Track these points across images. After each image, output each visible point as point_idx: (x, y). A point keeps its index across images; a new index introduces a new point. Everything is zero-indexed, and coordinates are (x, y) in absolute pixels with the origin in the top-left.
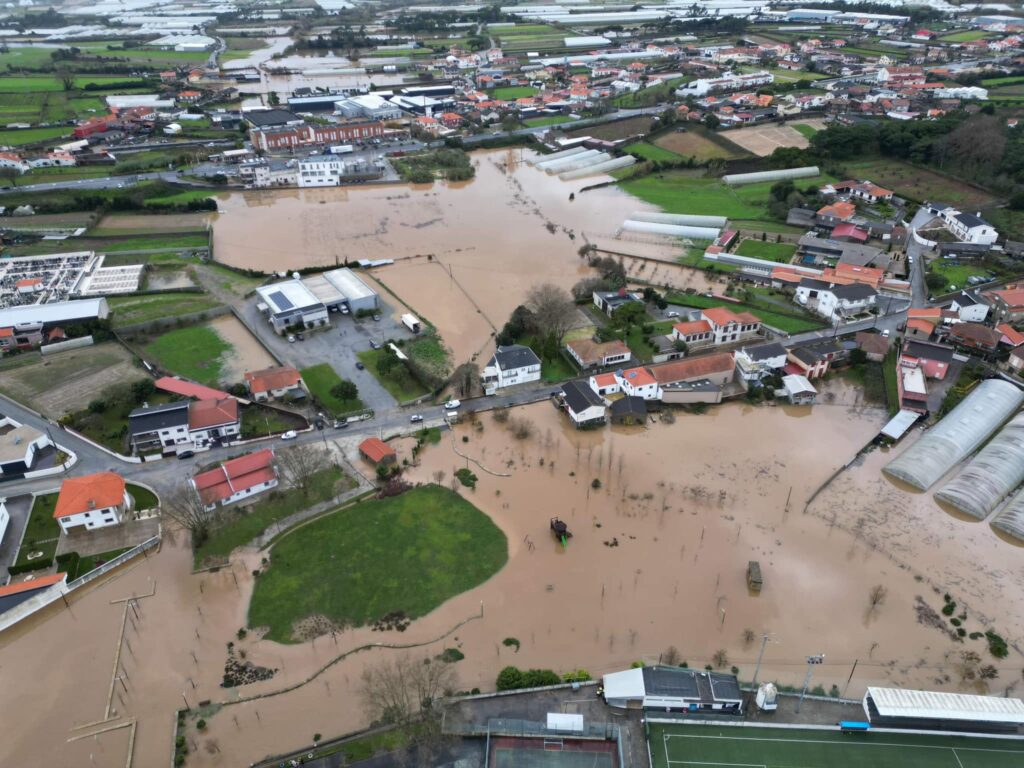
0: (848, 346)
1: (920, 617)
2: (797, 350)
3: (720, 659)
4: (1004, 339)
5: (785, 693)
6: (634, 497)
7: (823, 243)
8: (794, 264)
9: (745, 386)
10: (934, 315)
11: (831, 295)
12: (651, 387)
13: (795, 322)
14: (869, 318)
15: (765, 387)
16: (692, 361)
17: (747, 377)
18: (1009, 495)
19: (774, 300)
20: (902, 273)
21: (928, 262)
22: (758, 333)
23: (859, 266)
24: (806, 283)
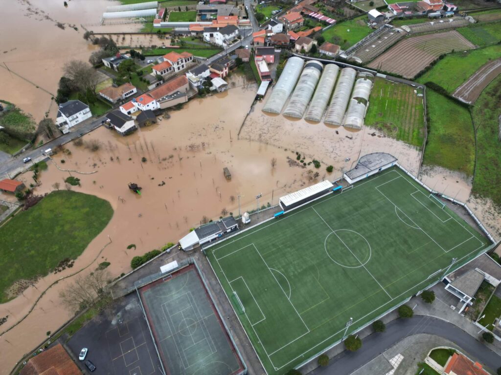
0: (233, 58)
1: (290, 165)
2: (213, 65)
3: (224, 212)
4: (292, 38)
5: (252, 214)
6: (164, 160)
7: (207, 7)
8: (198, 21)
9: (196, 89)
10: (263, 34)
11: (219, 33)
12: (153, 103)
13: (208, 51)
14: (238, 42)
15: (205, 88)
16: (167, 84)
17: (195, 85)
18: (308, 105)
19: (195, 42)
20: (245, 16)
21: (254, 7)
22: (193, 61)
23: (226, 16)
24: (207, 30)
